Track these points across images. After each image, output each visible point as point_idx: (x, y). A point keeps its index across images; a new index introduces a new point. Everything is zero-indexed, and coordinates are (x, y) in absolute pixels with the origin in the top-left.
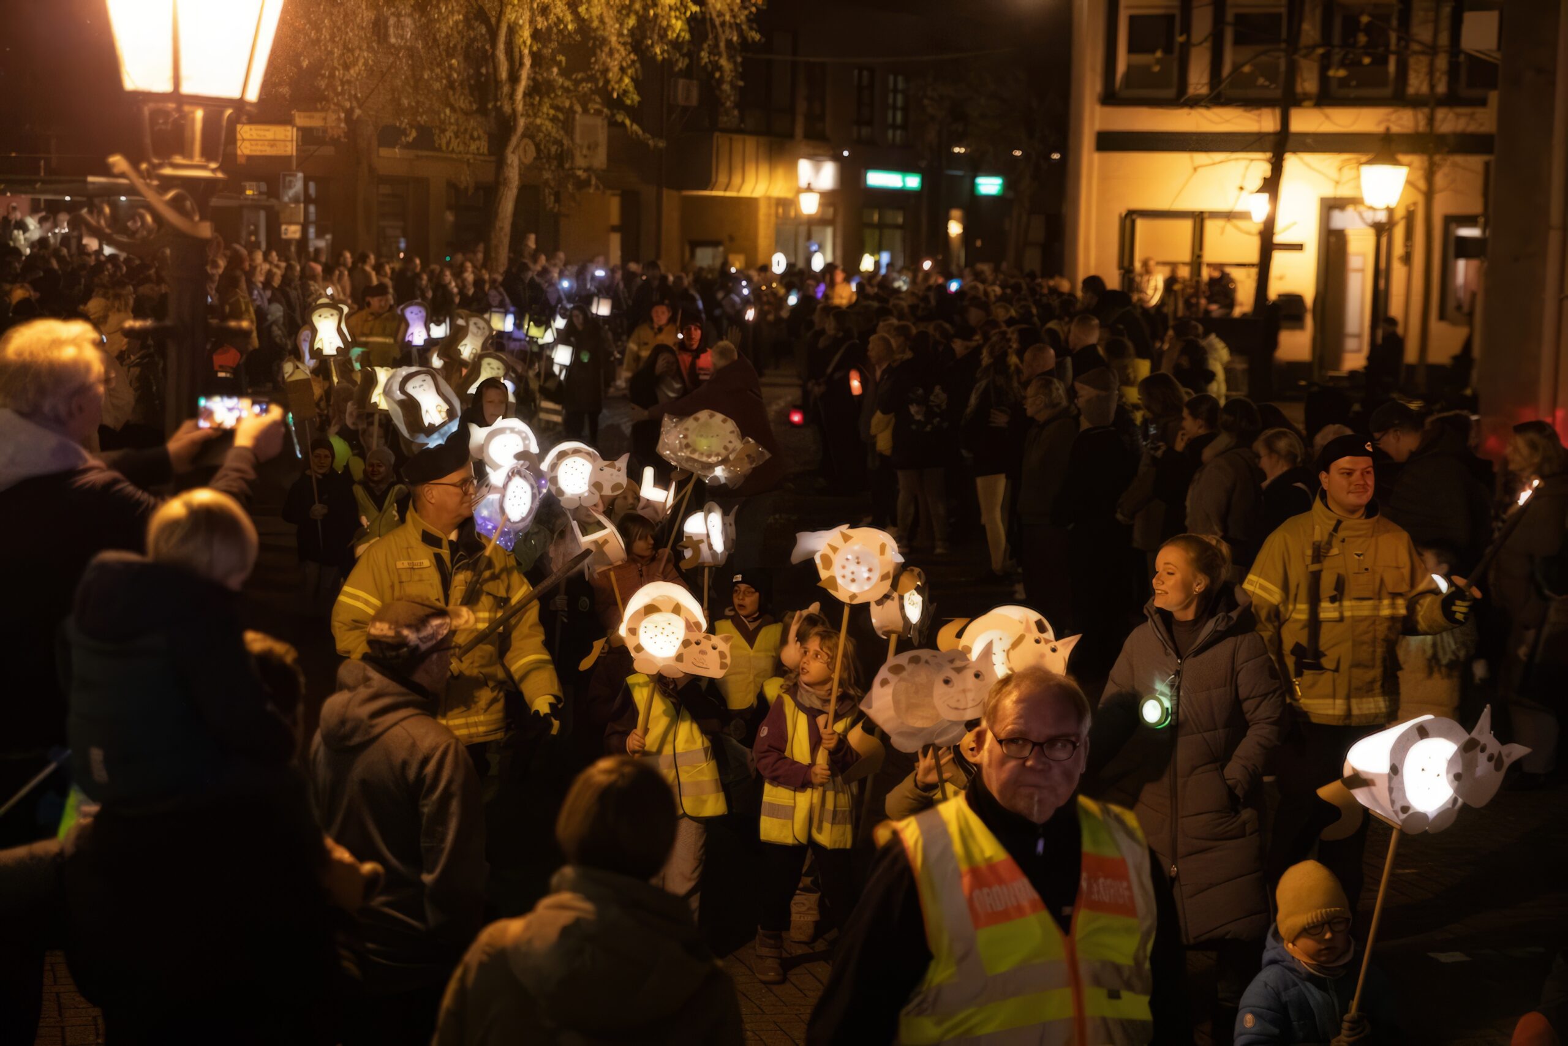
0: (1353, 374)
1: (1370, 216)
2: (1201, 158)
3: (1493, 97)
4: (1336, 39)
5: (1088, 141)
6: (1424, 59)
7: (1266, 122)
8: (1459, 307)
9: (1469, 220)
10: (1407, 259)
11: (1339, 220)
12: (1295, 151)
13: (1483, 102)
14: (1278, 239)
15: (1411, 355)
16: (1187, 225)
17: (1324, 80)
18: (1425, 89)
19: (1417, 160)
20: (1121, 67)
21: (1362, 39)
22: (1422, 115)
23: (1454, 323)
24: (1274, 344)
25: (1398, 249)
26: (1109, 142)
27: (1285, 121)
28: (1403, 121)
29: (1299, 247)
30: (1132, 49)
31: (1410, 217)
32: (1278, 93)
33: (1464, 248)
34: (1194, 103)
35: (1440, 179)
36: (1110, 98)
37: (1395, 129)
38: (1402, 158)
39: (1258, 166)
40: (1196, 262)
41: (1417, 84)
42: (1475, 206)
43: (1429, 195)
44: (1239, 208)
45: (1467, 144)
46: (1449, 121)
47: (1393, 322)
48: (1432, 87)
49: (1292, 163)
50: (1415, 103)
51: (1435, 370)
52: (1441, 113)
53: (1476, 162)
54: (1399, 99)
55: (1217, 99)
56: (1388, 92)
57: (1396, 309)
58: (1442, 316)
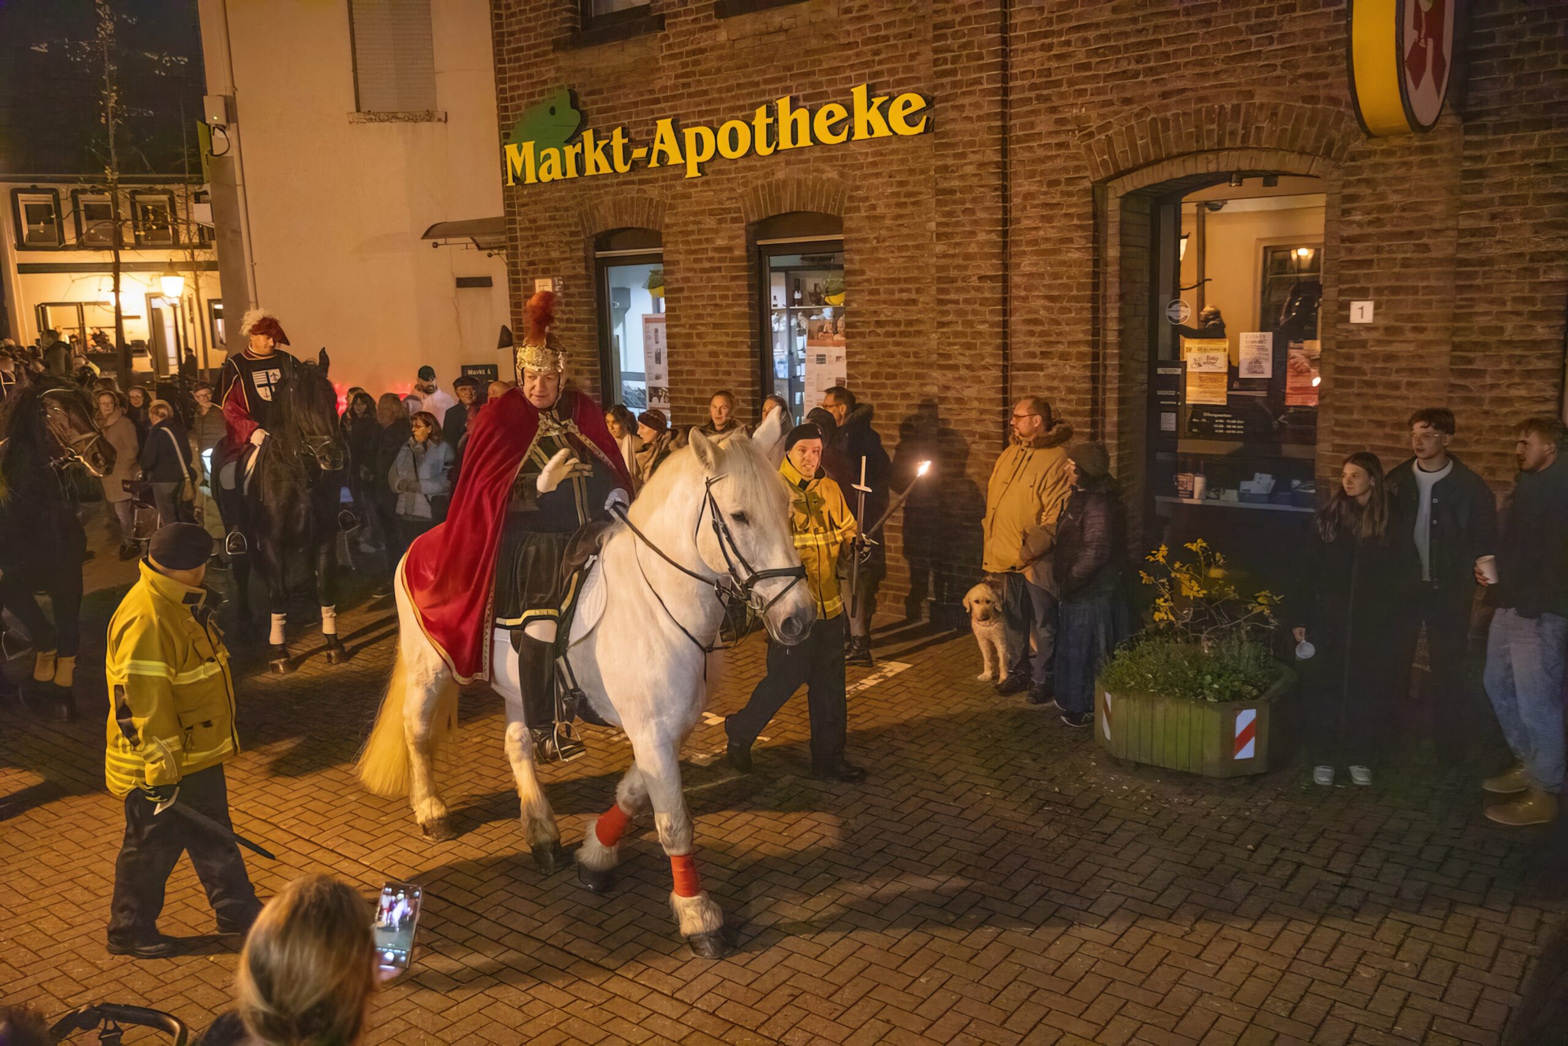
0: (173, 376)
1: (168, 301)
2: (75, 276)
3: (214, 243)
4: (140, 218)
5: (13, 269)
6: (184, 227)
7: (107, 257)
8: (221, 342)
9: (218, 301)
10: (192, 320)
11: (156, 303)
12: (125, 271)
13: (210, 247)
14: (124, 314)
15: (201, 366)
16: (75, 308)
17: (137, 237)
18: (187, 241)
19: (189, 274)
20: (25, 232)
21: (152, 217)
22: (187, 253)
23: (220, 349)
24: (129, 364)
25: (188, 317)
26: (23, 269)
27: (117, 256)
28: (180, 256)
29: (138, 317)
30: (29, 223)
31: (190, 300)
32: (111, 244)
33: (217, 314)
34: (67, 248)
35: (200, 282)
36: (21, 246)
37: (174, 260)
38: (180, 273)
39: (107, 280)
40: (82, 328)
41: (184, 238)
42: (219, 296)
43: (197, 290)
44: (100, 300)
45: (210, 266)
46: (201, 256)
47: (191, 350)
48: (190, 240)
49: (123, 276)
50: (184, 247)
51: (212, 371)
52: (196, 252)
53: (217, 274)
54: (177, 245)
55: (81, 246)
56: (171, 242)
57: (191, 345)
58: (214, 346)
